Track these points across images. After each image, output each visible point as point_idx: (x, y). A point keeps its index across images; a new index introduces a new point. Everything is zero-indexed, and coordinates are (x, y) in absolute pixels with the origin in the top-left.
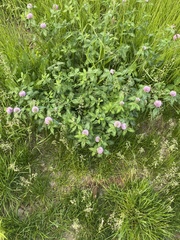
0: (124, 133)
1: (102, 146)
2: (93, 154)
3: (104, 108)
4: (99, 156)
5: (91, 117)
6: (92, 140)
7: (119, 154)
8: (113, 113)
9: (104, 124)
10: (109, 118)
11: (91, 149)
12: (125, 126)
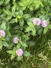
0: (45, 31)
1: (21, 47)
2: (12, 57)
3: (21, 4)
4: (19, 59)
5: (6, 16)
6: (10, 42)
7: (41, 55)
8: (31, 9)
9: (22, 23)
10: (27, 16)
11: (10, 52)
12: (45, 23)
